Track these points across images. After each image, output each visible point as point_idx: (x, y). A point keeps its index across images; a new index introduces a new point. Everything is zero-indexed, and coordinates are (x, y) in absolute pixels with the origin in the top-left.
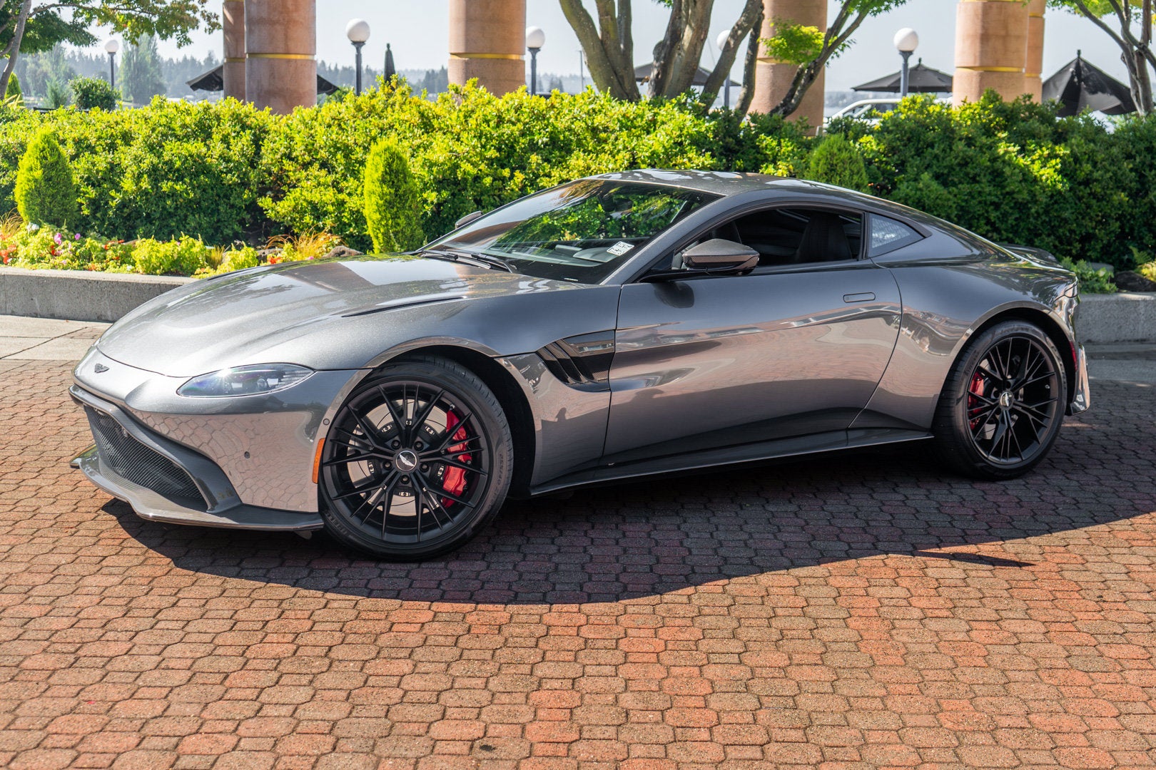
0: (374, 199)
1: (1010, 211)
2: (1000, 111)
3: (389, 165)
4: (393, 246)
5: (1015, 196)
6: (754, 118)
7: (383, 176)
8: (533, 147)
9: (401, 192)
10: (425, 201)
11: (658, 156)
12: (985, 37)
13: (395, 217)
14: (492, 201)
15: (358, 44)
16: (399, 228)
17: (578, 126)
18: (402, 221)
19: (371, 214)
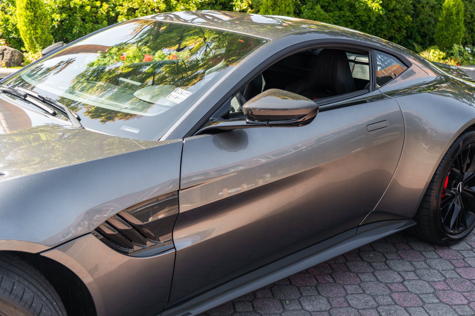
0: (23, 19)
1: (358, 25)
4: (35, 45)
5: (361, 18)
7: (27, 5)
9: (37, 14)
10: (53, 20)
13: (35, 29)
14: (91, 19)
16: (38, 35)
18: (39, 31)
19: (22, 28)
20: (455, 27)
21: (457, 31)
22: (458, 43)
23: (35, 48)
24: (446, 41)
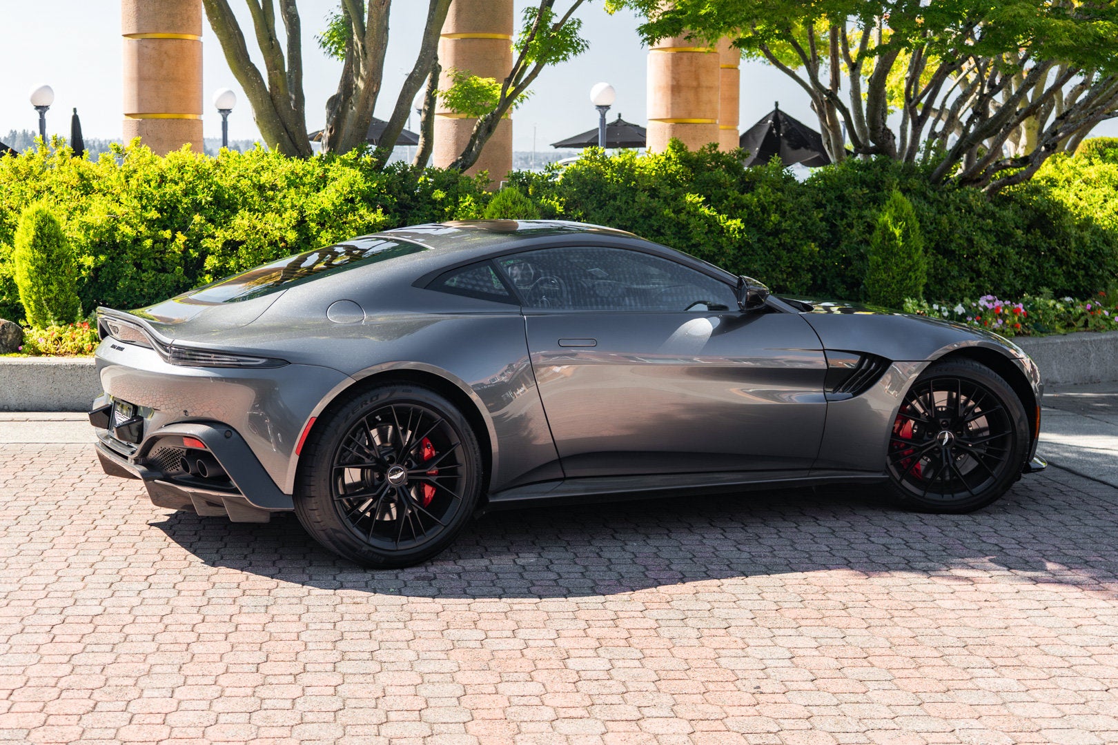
0: (26, 265)
2: (686, 160)
3: (40, 229)
4: (46, 314)
5: (701, 248)
6: (432, 173)
7: (34, 240)
8: (197, 207)
9: (53, 256)
10: (81, 266)
11: (328, 214)
12: (676, 89)
13: (47, 283)
14: (153, 264)
15: (42, 109)
16: (52, 295)
17: (245, 184)
18: (55, 287)
19: (23, 281)
20: (903, 262)
21: (910, 270)
22: (915, 296)
23: (46, 319)
24: (887, 292)
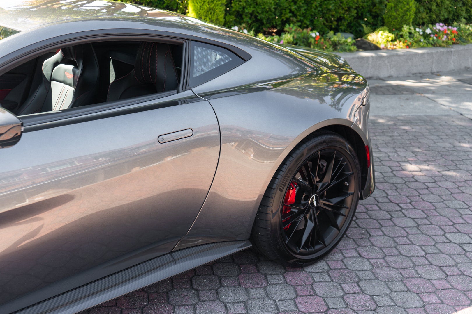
20: (405, 7)
21: (407, 11)
22: (408, 24)
24: (395, 22)
